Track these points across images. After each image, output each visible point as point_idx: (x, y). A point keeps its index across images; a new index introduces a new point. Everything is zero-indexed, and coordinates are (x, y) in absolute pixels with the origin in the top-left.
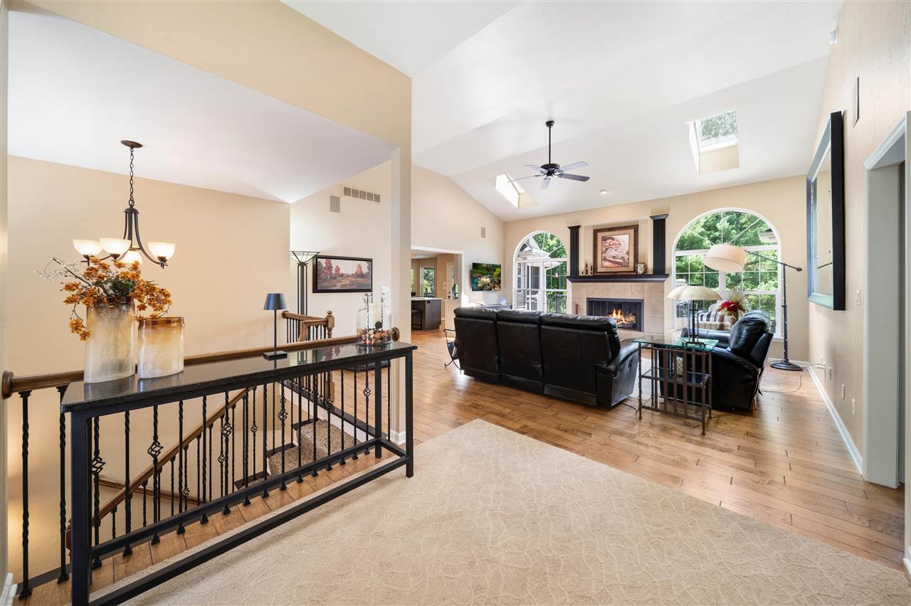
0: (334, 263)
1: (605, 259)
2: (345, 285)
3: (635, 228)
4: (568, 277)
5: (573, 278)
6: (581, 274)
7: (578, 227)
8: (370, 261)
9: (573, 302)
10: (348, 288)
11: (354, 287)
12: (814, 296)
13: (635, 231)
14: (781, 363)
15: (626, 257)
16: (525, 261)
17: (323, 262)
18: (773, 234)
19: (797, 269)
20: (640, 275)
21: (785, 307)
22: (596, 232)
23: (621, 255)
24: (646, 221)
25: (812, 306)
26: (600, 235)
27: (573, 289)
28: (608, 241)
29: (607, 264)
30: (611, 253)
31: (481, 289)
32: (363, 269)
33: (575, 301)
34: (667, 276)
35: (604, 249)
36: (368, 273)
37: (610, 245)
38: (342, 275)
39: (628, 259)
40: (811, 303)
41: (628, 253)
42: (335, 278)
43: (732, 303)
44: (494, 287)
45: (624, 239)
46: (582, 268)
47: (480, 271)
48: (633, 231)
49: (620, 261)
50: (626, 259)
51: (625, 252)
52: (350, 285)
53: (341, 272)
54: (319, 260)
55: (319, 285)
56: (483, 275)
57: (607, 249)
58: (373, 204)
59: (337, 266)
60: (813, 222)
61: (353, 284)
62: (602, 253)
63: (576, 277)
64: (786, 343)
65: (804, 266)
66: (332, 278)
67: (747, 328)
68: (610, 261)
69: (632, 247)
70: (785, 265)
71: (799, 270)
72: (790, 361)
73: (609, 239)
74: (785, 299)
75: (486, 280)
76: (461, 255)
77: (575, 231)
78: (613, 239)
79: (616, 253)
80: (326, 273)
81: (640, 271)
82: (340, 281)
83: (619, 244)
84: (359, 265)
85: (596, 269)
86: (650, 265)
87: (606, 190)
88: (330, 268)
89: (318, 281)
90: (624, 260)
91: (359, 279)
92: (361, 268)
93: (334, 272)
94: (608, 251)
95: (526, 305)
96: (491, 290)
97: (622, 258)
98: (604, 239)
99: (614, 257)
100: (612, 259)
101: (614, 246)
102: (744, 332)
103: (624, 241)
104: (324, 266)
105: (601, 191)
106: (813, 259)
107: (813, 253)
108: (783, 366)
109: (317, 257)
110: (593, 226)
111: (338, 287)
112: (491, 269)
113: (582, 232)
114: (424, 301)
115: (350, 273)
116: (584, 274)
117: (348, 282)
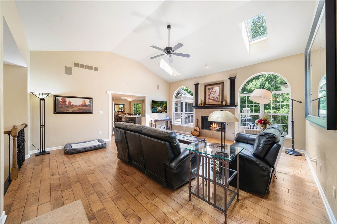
0: (67, 100)
1: (209, 99)
2: (74, 110)
3: (222, 83)
4: (194, 107)
5: (196, 107)
6: (199, 106)
7: (198, 84)
8: (91, 99)
9: (196, 118)
10: (77, 112)
11: (81, 111)
12: (310, 117)
13: (222, 85)
14: (291, 151)
15: (218, 97)
16: (180, 100)
17: (60, 99)
18: (287, 85)
19: (299, 102)
20: (224, 106)
21: (293, 122)
22: (206, 86)
23: (216, 96)
24: (226, 80)
25: (308, 122)
26: (207, 87)
27: (196, 112)
28: (211, 90)
29: (210, 100)
30: (212, 95)
31: (158, 112)
32: (86, 103)
33: (196, 117)
34: (236, 106)
35: (209, 94)
36: (90, 105)
37: (211, 92)
38: (73, 105)
39: (219, 98)
40: (306, 120)
41: (219, 96)
42: (68, 107)
43: (263, 120)
44: (163, 112)
45: (217, 89)
46: (199, 102)
47: (157, 104)
48: (221, 85)
49: (216, 99)
50: (218, 98)
51: (218, 95)
52: (77, 110)
53: (72, 104)
54: (57, 98)
55: (57, 110)
56: (159, 106)
57: (210, 94)
58: (93, 72)
59: (69, 101)
60: (308, 76)
61: (80, 110)
62: (208, 96)
63: (197, 106)
64: (293, 141)
65: (303, 101)
66: (65, 107)
67: (263, 140)
68: (211, 99)
69: (221, 93)
70: (293, 100)
71: (300, 102)
72: (296, 150)
73: (211, 89)
74: (293, 117)
75: (160, 108)
76: (146, 97)
77: (197, 86)
78: (213, 89)
79: (214, 95)
80: (62, 104)
81: (224, 104)
82: (71, 108)
83: (215, 91)
84: (84, 100)
85: (206, 103)
86: (228, 101)
87: (208, 66)
88: (65, 102)
89: (57, 108)
90: (217, 99)
91: (84, 108)
92: (85, 102)
93: (67, 104)
94: (211, 95)
95: (181, 119)
96: (162, 112)
97: (217, 98)
98: (209, 89)
99: (213, 98)
100: (212, 98)
101: (213, 93)
102: (262, 142)
103: (217, 90)
104: (61, 101)
105: (205, 66)
106: (308, 96)
107: (308, 93)
108: (292, 153)
109: (55, 97)
110: (205, 84)
111: (70, 111)
112: (161, 104)
113: (199, 86)
114: (136, 117)
115: (78, 104)
116: (201, 105)
117: (77, 109)
